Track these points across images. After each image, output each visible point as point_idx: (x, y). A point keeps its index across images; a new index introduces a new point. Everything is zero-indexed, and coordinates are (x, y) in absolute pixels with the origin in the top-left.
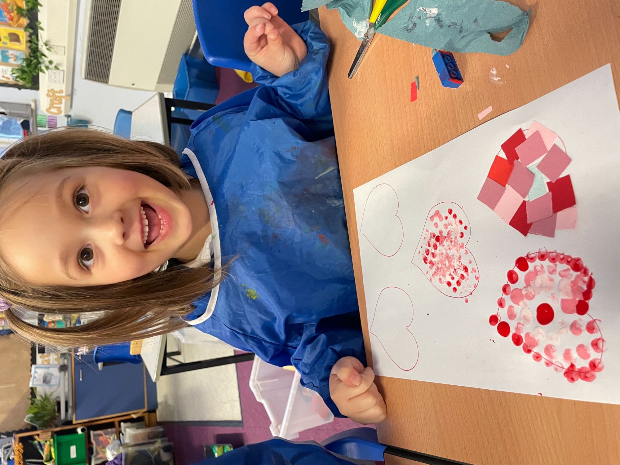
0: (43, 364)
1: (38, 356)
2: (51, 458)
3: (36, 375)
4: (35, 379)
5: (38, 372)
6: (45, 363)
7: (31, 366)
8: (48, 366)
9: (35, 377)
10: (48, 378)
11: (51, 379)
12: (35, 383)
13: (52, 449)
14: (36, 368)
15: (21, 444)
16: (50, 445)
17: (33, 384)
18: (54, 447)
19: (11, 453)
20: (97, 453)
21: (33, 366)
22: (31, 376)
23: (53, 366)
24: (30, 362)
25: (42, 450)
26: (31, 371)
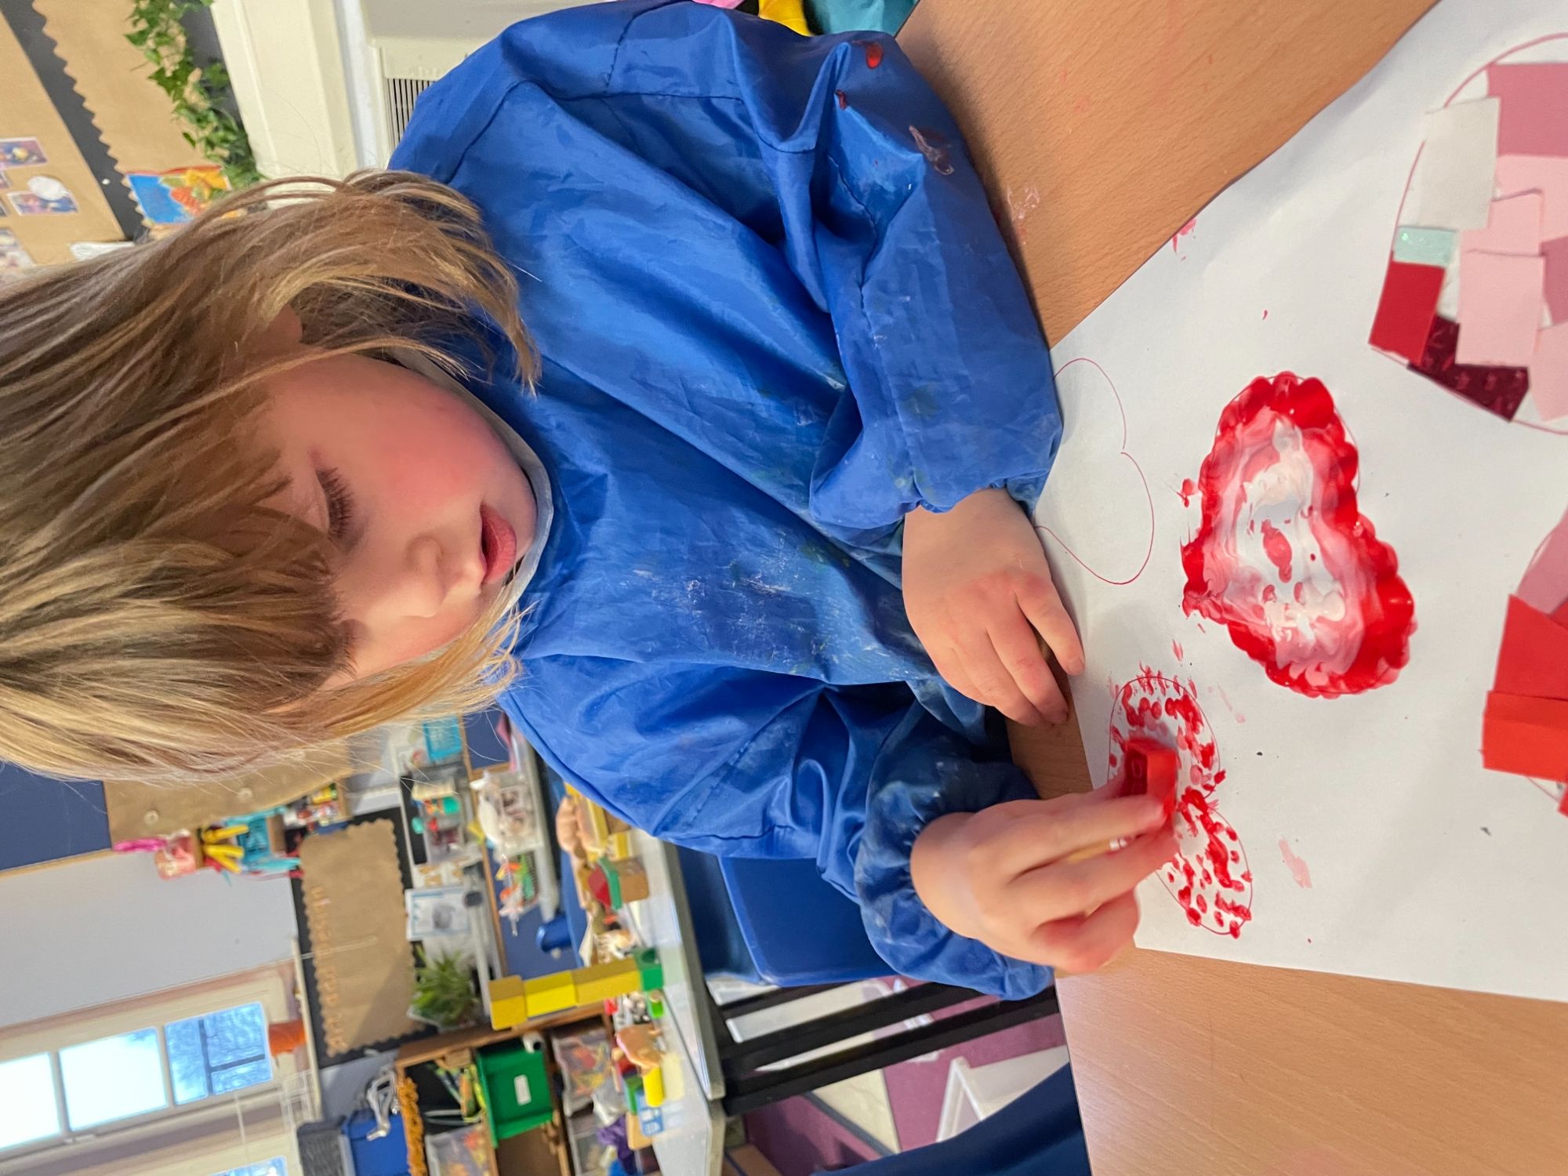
0: (428, 886)
1: (415, 870)
2: (477, 1109)
3: (418, 913)
4: (417, 923)
5: (419, 906)
6: (433, 883)
7: (404, 892)
8: (439, 889)
9: (415, 918)
10: (444, 916)
11: (450, 917)
12: (418, 930)
13: (478, 1088)
14: (414, 897)
15: (410, 1081)
16: (472, 1080)
17: (414, 934)
18: (480, 1082)
19: (392, 1101)
20: (574, 1086)
21: (409, 894)
22: (407, 915)
23: (452, 889)
24: (400, 886)
25: (457, 1089)
26: (404, 904)
